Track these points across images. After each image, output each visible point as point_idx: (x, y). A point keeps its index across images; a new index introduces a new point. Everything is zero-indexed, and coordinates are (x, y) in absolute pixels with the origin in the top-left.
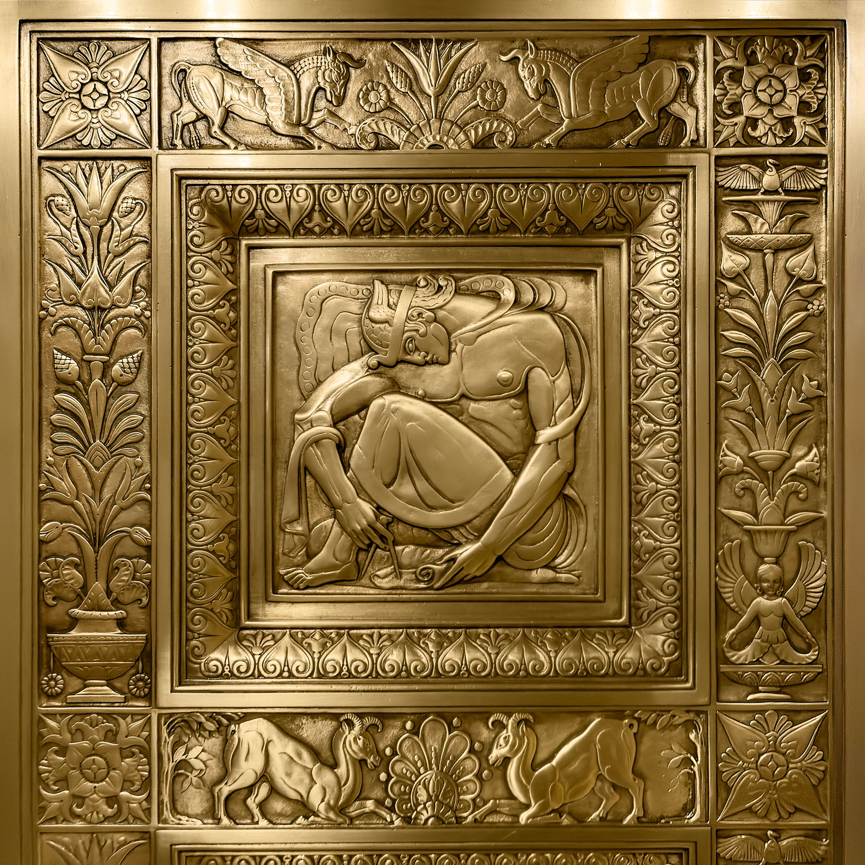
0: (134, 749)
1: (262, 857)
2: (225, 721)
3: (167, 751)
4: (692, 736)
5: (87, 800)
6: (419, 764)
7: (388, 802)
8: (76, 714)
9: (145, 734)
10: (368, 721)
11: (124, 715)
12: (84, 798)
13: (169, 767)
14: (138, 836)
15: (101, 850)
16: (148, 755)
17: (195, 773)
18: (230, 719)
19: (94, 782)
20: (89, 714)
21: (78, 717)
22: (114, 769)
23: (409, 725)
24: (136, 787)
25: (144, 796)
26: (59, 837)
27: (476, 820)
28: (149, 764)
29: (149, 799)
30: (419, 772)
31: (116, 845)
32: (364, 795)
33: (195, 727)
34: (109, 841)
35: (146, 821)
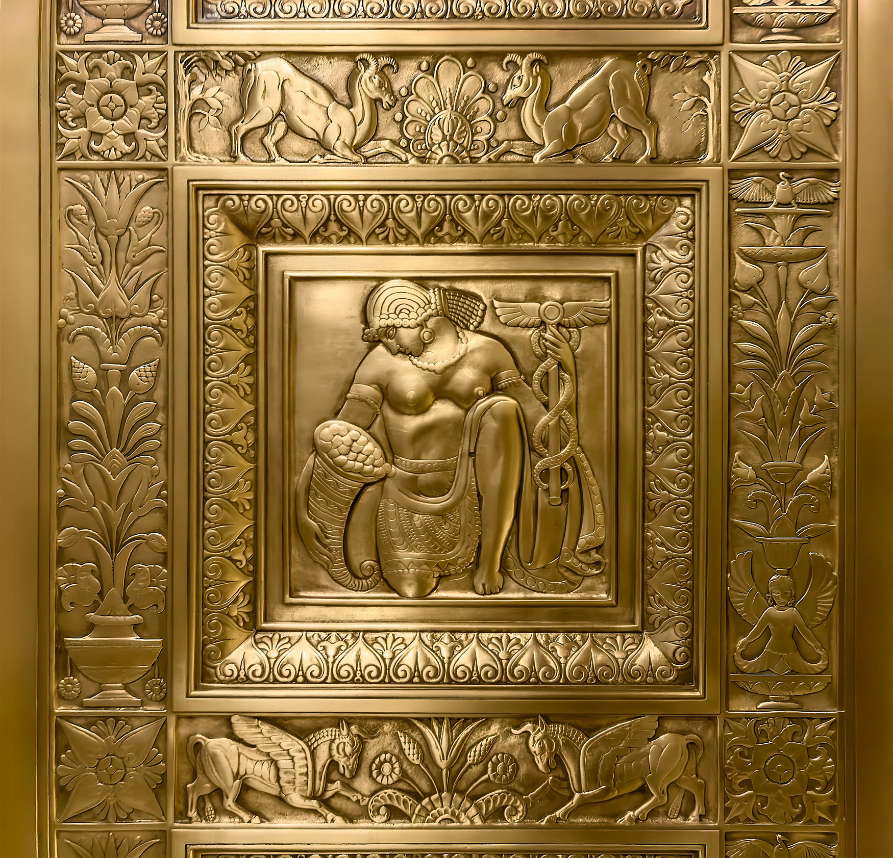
0: (151, 87)
1: (279, 196)
2: (242, 61)
3: (183, 89)
4: (706, 78)
5: (105, 138)
6: (434, 104)
7: (403, 143)
8: (93, 52)
9: (162, 72)
10: (383, 61)
11: (141, 53)
12: (102, 135)
13: (185, 104)
14: (156, 174)
15: (119, 188)
16: (165, 93)
17: (212, 112)
18: (246, 58)
19: (112, 120)
20: (107, 51)
21: (97, 55)
22: (131, 106)
23: (424, 66)
24: (153, 125)
25: (162, 133)
26: (78, 174)
27: (490, 160)
28: (166, 102)
29: (165, 136)
30: (434, 112)
31: (135, 183)
32: (380, 135)
33: (212, 65)
34: (127, 179)
35: (163, 157)
